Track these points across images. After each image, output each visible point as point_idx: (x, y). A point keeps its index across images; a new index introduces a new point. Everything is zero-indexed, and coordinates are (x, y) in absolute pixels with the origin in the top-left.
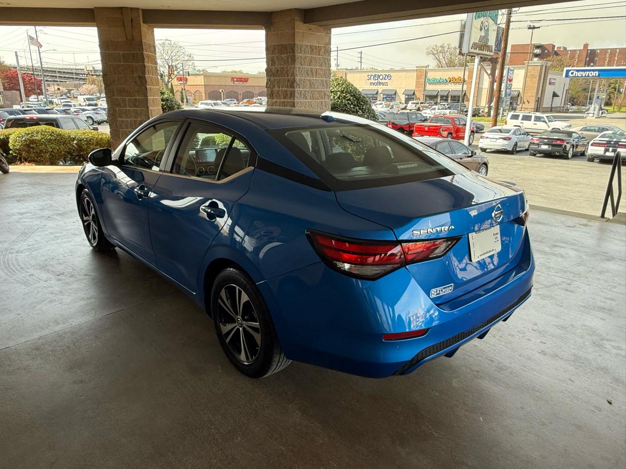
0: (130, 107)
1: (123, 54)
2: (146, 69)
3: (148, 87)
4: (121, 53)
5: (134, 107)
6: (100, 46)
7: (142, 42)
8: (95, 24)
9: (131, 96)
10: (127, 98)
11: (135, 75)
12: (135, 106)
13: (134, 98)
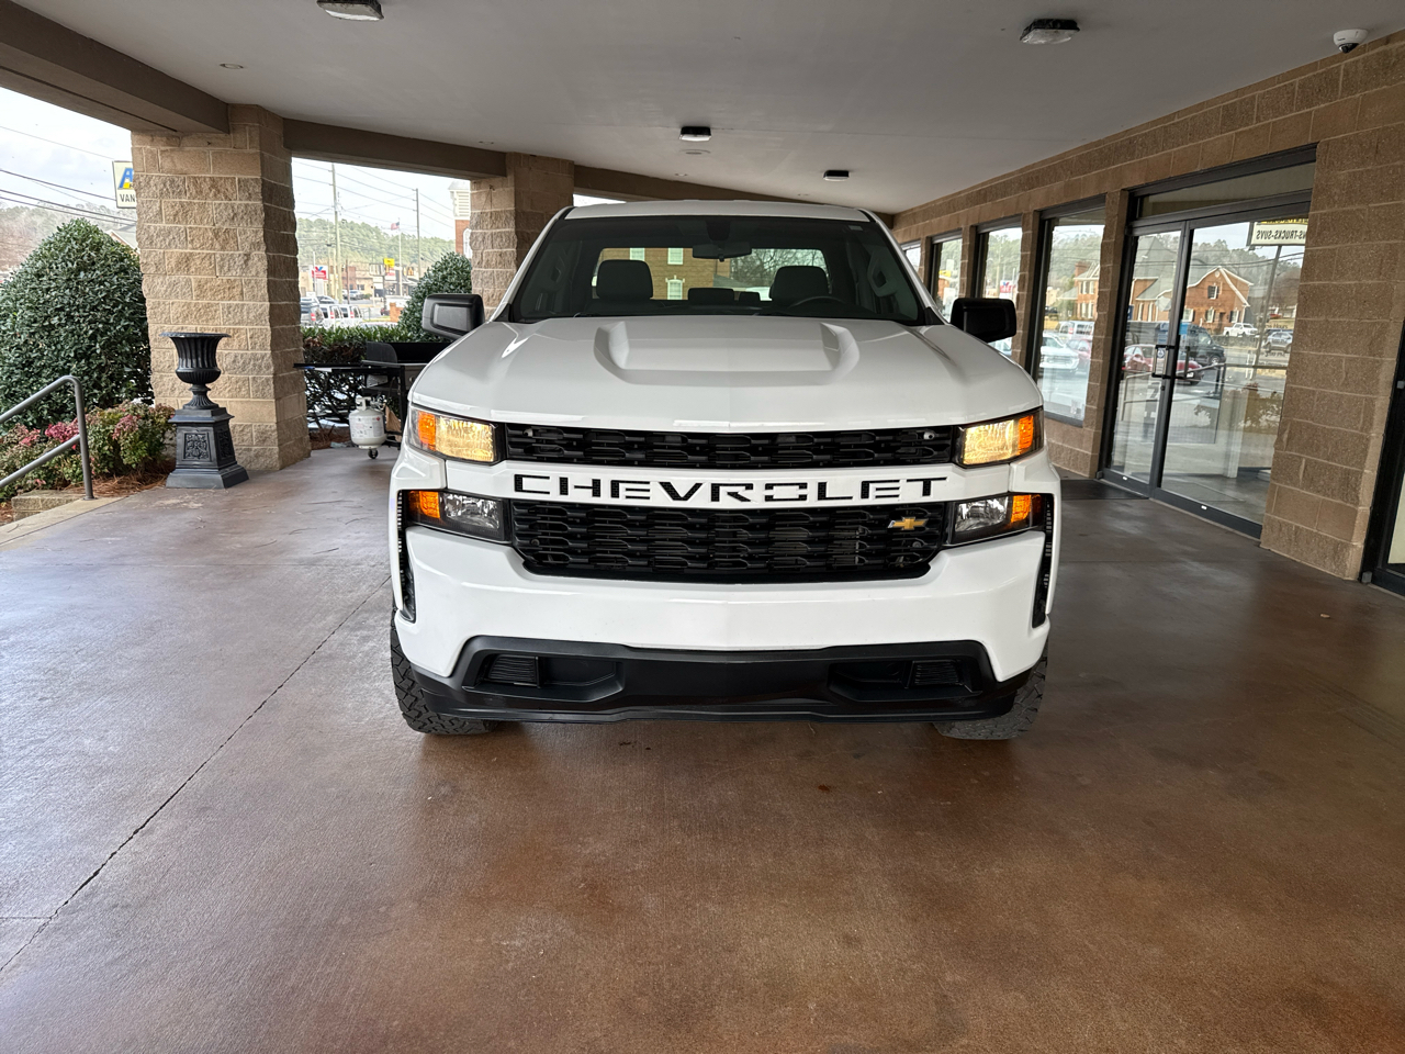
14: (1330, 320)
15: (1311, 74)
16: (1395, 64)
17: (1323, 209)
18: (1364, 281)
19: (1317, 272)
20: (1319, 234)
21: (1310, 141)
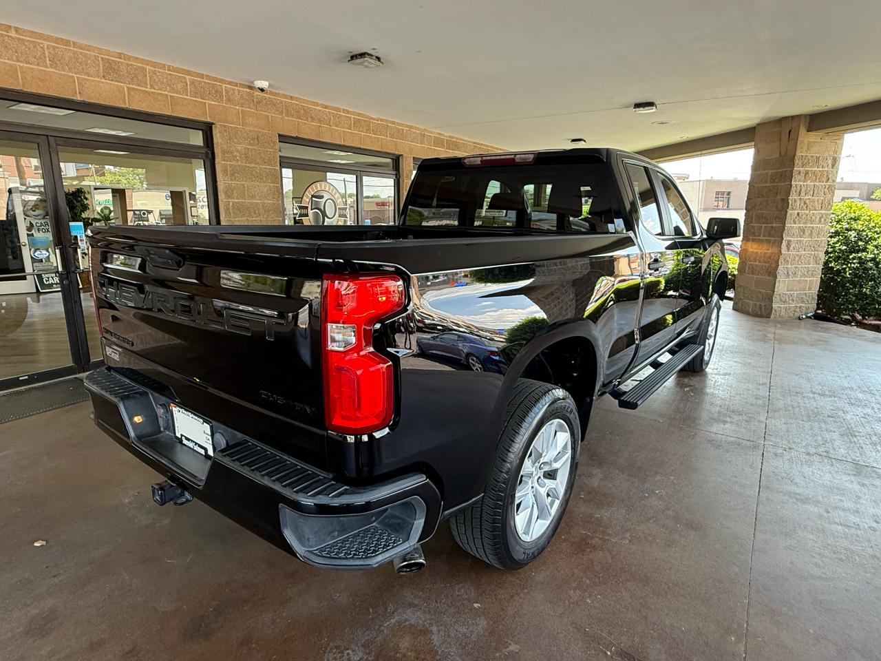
0: (764, 236)
1: (772, 173)
2: (793, 189)
3: (789, 212)
4: (770, 171)
5: (769, 237)
6: (752, 166)
7: (795, 154)
8: (753, 143)
9: (767, 223)
10: (763, 225)
11: (779, 197)
12: (769, 235)
13: (770, 225)
14: (250, 219)
15: (199, 79)
16: (257, 102)
17: (230, 161)
18: (266, 201)
19: (236, 195)
20: (232, 175)
21: (209, 120)
